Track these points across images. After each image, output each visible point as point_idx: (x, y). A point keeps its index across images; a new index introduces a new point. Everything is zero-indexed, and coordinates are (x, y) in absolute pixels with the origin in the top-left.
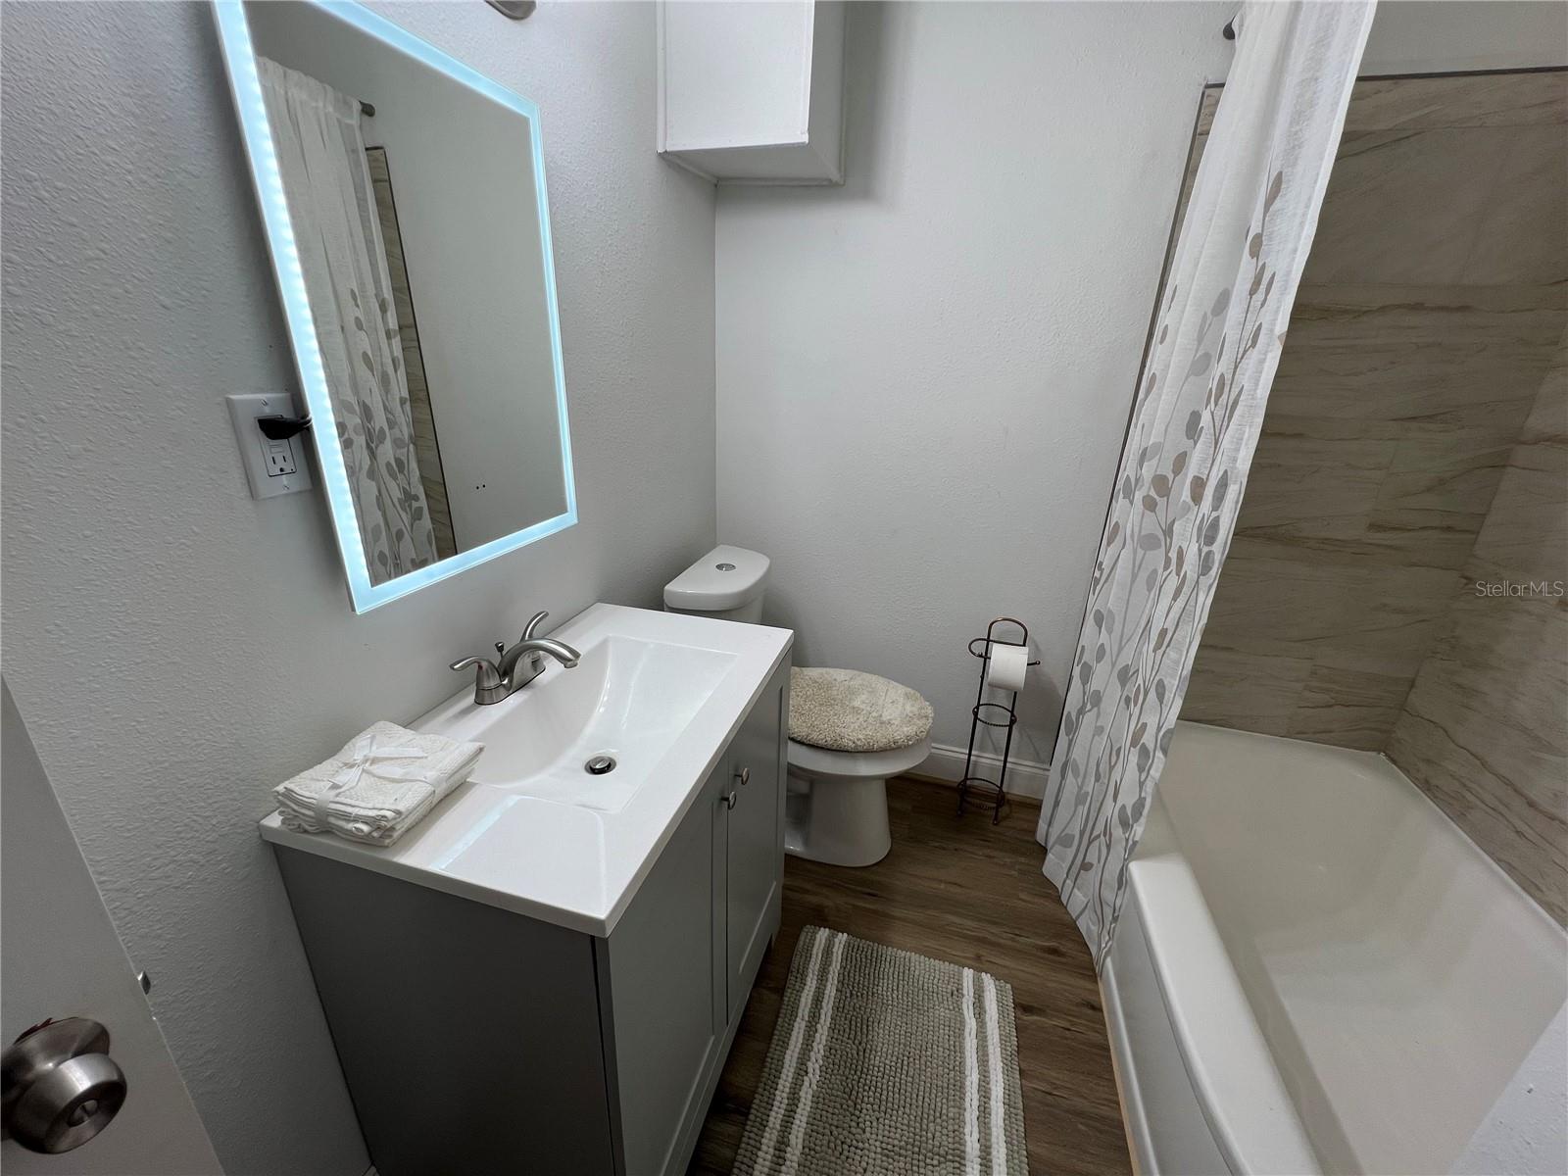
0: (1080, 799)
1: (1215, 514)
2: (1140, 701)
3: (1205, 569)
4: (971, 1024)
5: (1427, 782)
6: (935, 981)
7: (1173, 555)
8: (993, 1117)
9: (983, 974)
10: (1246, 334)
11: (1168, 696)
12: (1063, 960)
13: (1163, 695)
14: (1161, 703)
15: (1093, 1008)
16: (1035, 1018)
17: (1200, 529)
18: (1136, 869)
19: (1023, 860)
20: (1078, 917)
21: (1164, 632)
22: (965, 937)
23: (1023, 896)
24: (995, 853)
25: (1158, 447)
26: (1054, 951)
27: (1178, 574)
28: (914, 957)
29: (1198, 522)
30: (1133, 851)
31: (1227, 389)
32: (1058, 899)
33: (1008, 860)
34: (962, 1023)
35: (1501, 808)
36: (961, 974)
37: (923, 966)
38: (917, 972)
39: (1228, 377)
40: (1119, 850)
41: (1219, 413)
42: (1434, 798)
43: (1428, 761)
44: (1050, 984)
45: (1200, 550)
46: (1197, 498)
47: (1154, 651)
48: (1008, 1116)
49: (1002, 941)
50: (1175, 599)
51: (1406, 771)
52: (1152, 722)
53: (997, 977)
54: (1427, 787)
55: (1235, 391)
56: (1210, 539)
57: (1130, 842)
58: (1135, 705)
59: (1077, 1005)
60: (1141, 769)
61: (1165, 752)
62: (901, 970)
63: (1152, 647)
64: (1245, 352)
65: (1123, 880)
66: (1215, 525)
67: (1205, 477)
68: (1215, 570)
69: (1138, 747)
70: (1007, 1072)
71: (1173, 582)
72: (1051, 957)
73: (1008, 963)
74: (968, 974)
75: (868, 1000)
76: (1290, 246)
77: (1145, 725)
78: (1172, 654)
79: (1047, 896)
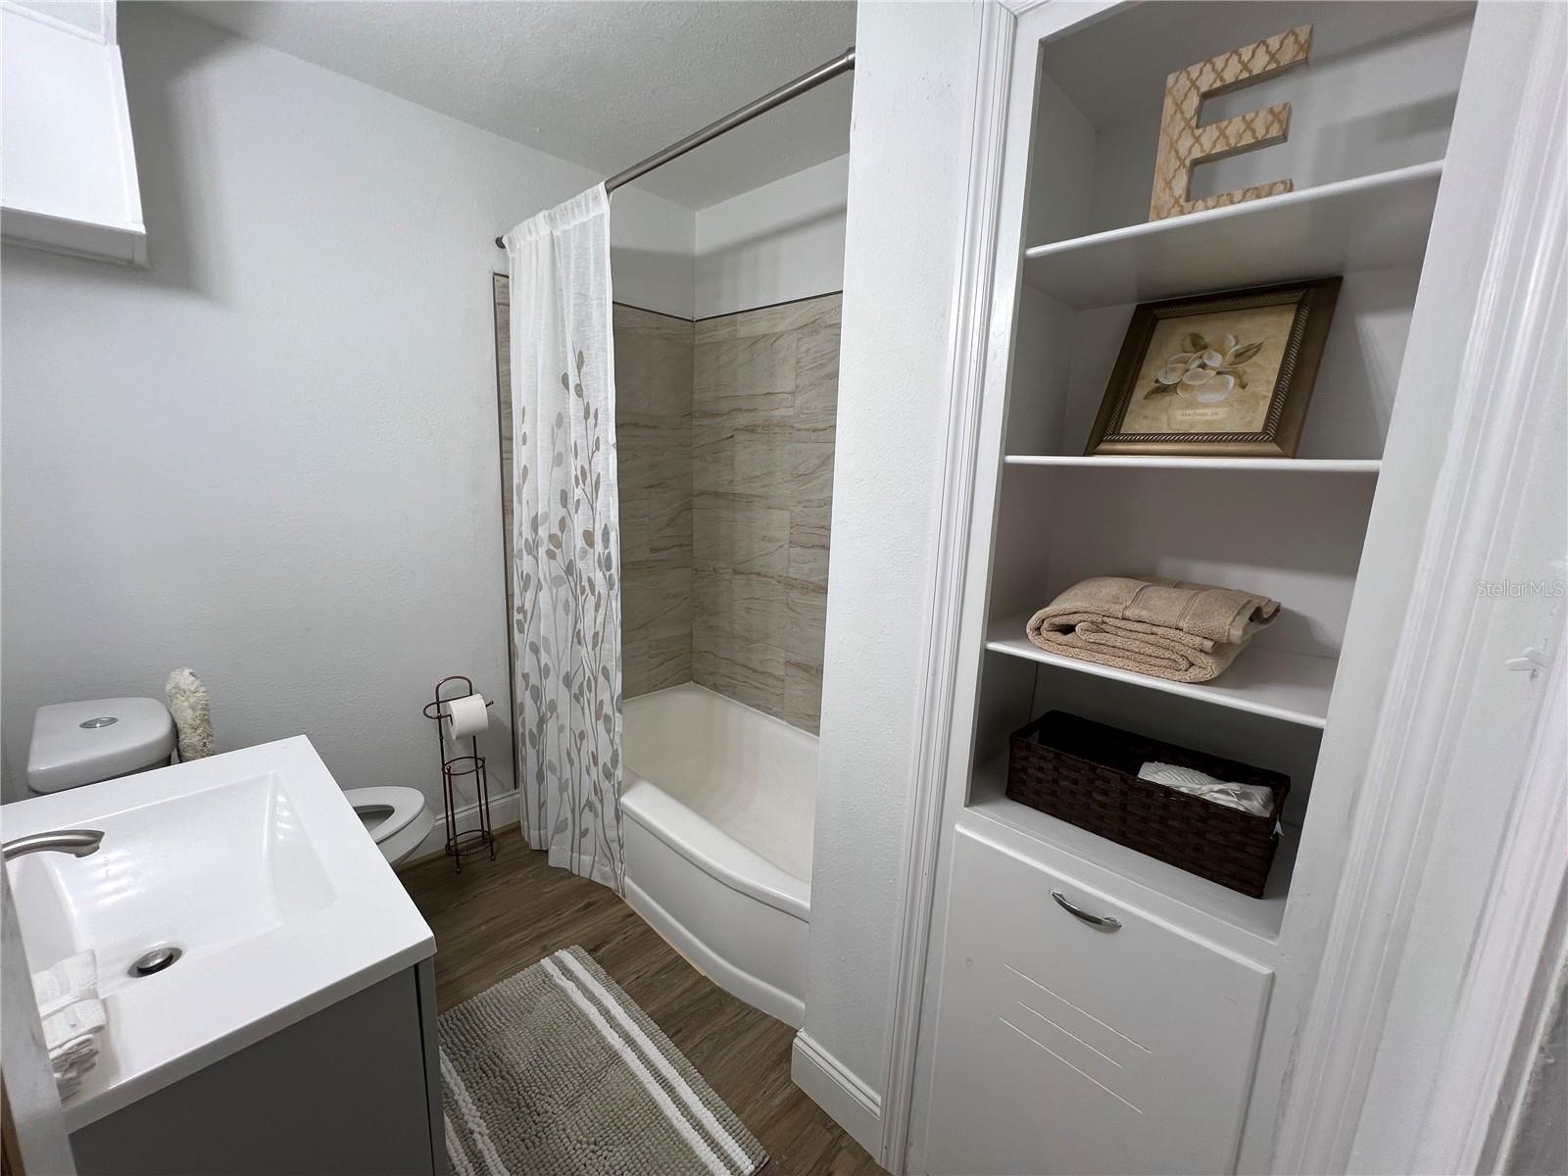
0: (562, 788)
1: (607, 551)
2: (593, 689)
3: (611, 587)
4: (569, 986)
5: (714, 684)
6: (527, 985)
7: (585, 583)
8: (618, 1018)
9: (556, 953)
10: (590, 442)
11: (612, 674)
12: (598, 904)
13: (608, 675)
14: (609, 681)
15: (631, 915)
16: (604, 948)
17: (599, 562)
18: (625, 800)
19: (529, 869)
20: (590, 876)
21: (596, 635)
22: (526, 944)
23: (546, 890)
24: (509, 878)
25: (546, 516)
26: (589, 905)
27: (593, 594)
28: (498, 986)
29: (596, 558)
30: (620, 790)
31: (588, 475)
32: (571, 874)
33: (520, 876)
34: (563, 990)
35: (746, 680)
36: (541, 966)
37: (509, 988)
38: (509, 993)
39: (587, 467)
40: (609, 797)
41: (588, 490)
42: (721, 692)
43: (711, 674)
44: (599, 925)
45: (605, 575)
46: (590, 543)
47: (593, 649)
48: (626, 1008)
49: (553, 926)
50: (597, 610)
51: (704, 685)
52: (605, 696)
53: (566, 947)
54: (715, 687)
55: (594, 477)
56: (609, 568)
57: (616, 785)
58: (590, 691)
59: (622, 921)
60: (608, 731)
61: (620, 711)
62: (495, 1001)
63: (590, 647)
64: (593, 453)
65: (619, 813)
66: (609, 558)
67: (591, 530)
68: (617, 585)
69: (602, 718)
70: (609, 989)
71: (591, 601)
72: (590, 909)
73: (566, 935)
74: (547, 963)
75: (483, 1042)
76: (602, 395)
77: (601, 702)
78: (606, 646)
79: (561, 879)
